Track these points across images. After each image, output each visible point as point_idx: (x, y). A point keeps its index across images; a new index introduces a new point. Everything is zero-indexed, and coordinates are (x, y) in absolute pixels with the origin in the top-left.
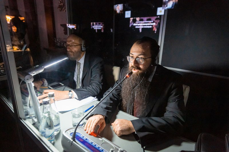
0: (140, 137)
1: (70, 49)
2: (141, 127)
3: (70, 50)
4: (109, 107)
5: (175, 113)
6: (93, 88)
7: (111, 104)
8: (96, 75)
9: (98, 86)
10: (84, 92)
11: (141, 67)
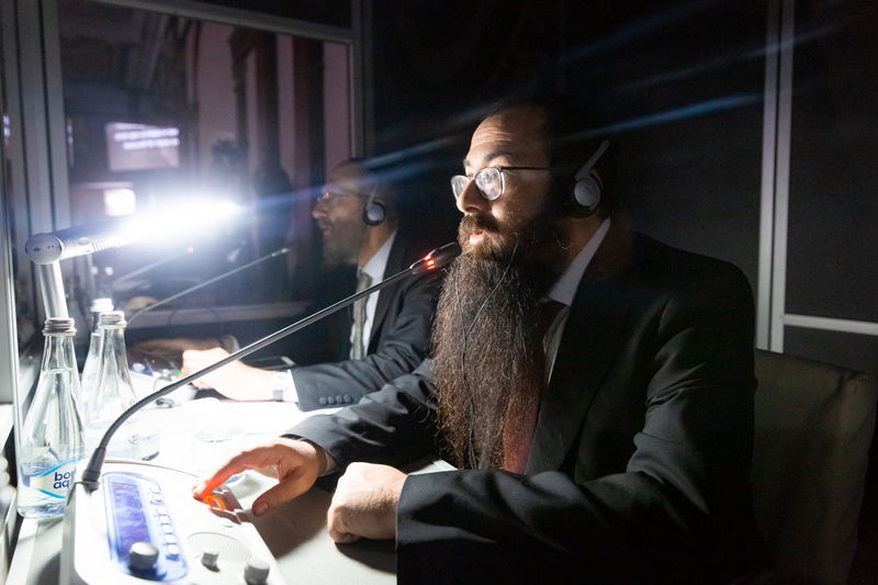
0: (400, 544)
1: (325, 212)
2: (436, 498)
3: (325, 215)
4: (381, 426)
5: (659, 462)
6: (377, 368)
7: (392, 418)
8: (410, 317)
9: (401, 361)
10: (327, 378)
11: (497, 212)
